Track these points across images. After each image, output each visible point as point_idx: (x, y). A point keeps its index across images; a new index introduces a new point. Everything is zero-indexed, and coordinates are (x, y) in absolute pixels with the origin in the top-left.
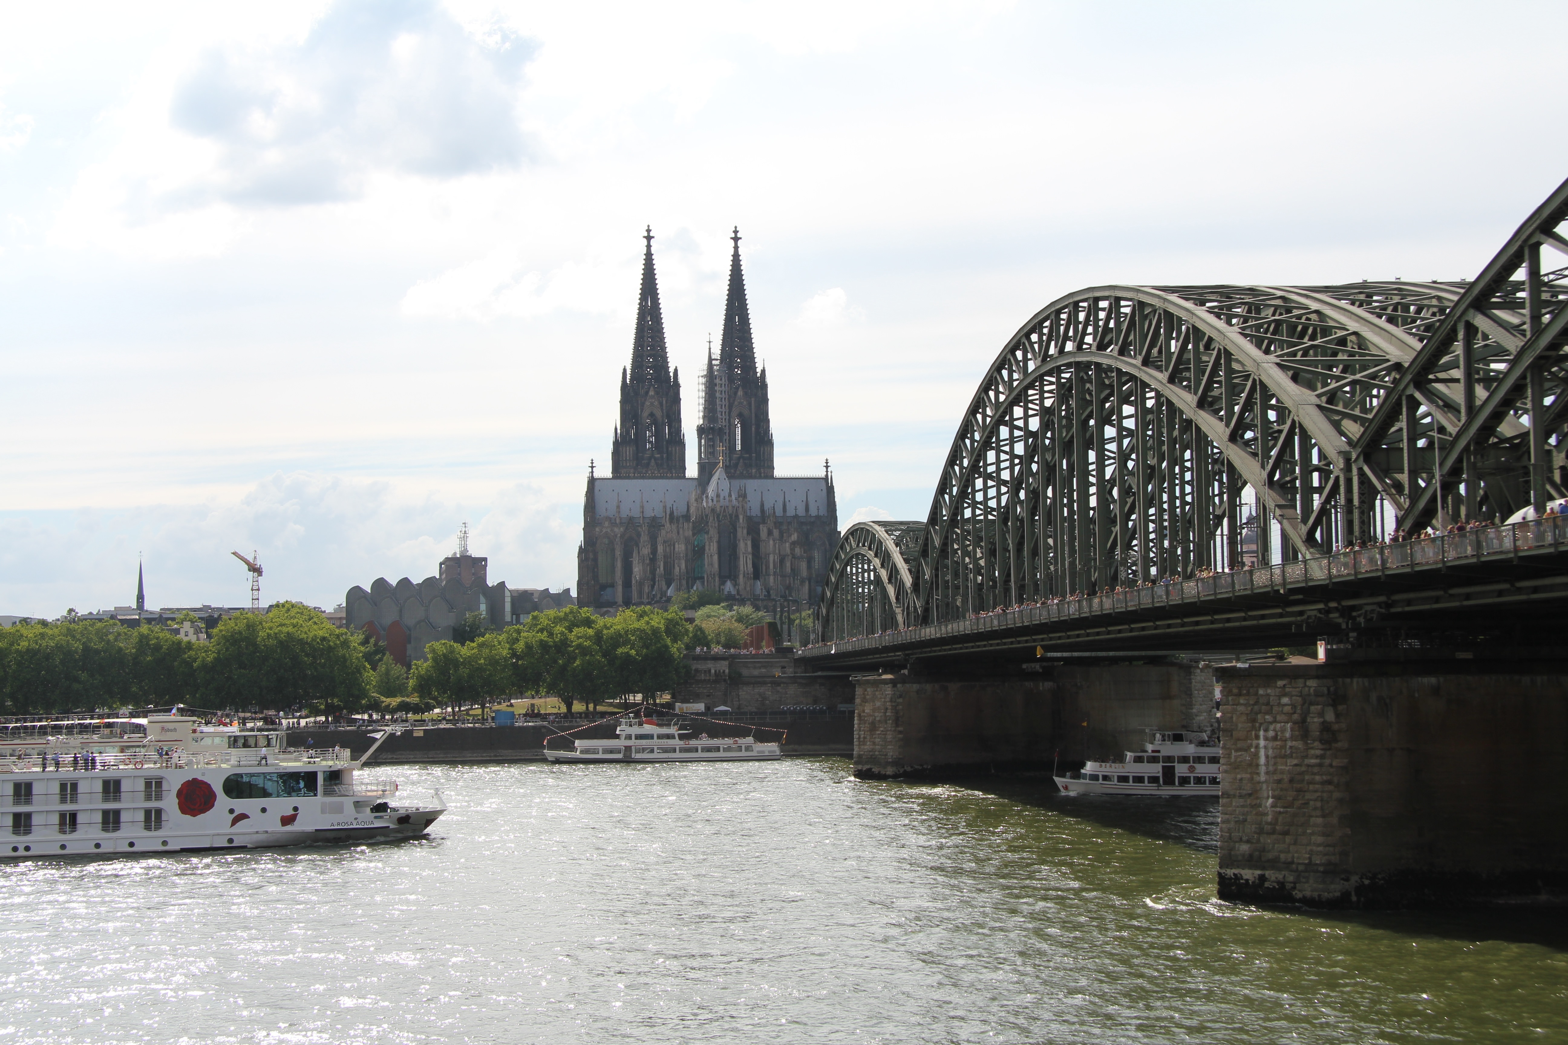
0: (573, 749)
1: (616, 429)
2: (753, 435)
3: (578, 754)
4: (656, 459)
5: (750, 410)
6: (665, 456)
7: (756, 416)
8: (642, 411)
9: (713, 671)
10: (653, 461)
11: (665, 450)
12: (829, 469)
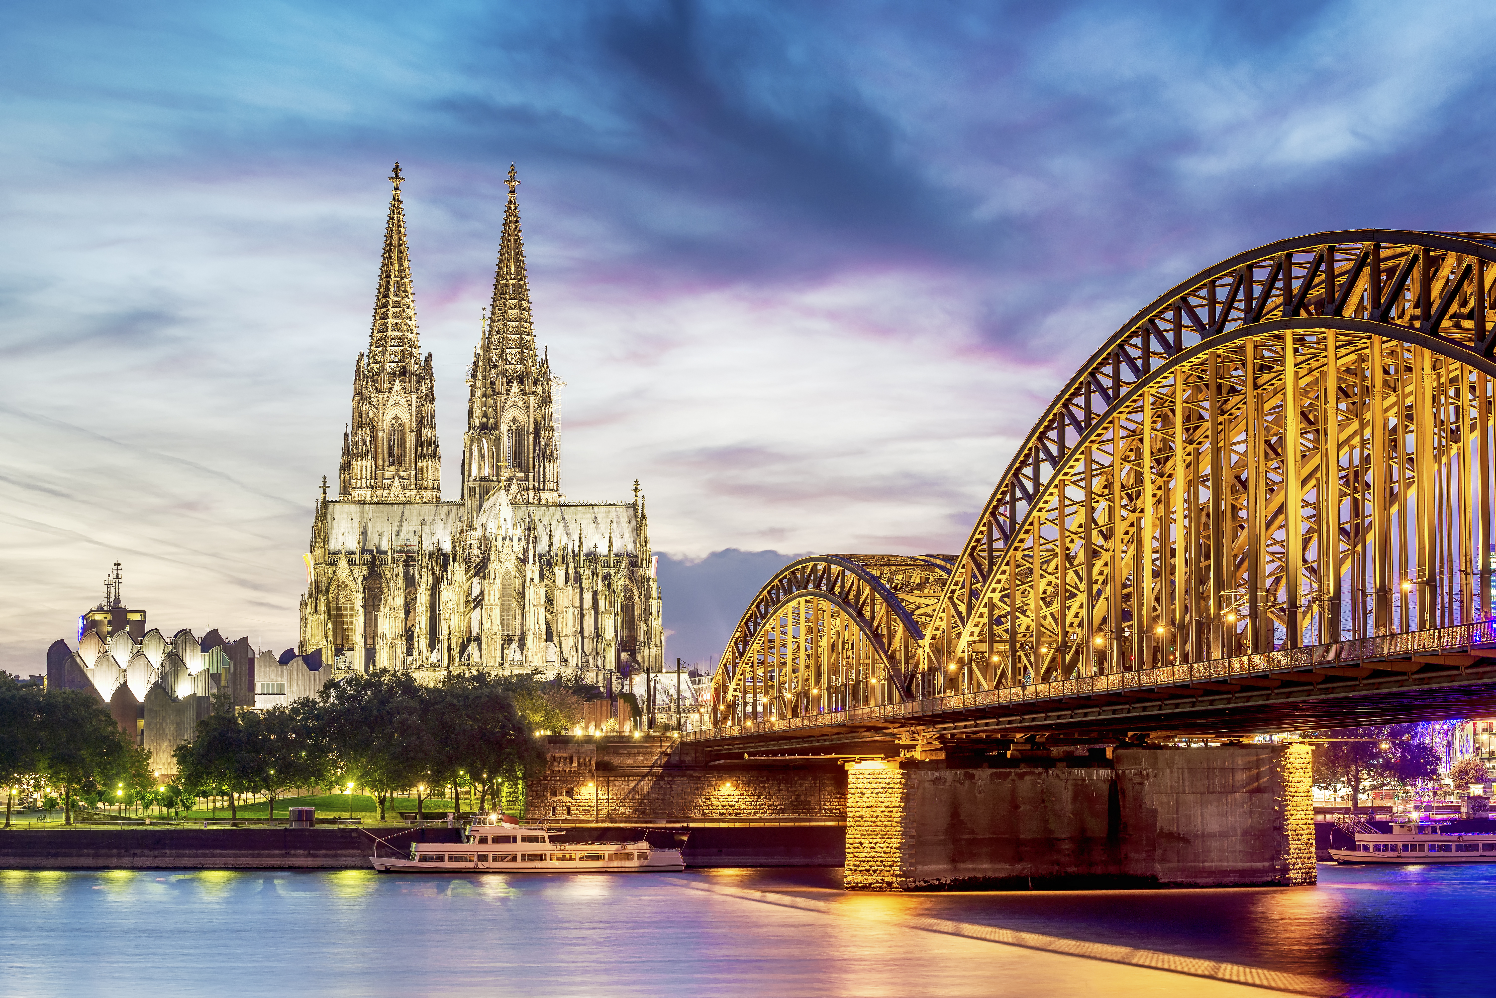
0: (407, 856)
1: (346, 436)
2: (531, 447)
3: (416, 863)
4: (400, 477)
5: (528, 411)
6: (413, 473)
7: (536, 422)
8: (383, 414)
9: (575, 759)
10: (397, 478)
11: (413, 467)
12: (640, 494)
